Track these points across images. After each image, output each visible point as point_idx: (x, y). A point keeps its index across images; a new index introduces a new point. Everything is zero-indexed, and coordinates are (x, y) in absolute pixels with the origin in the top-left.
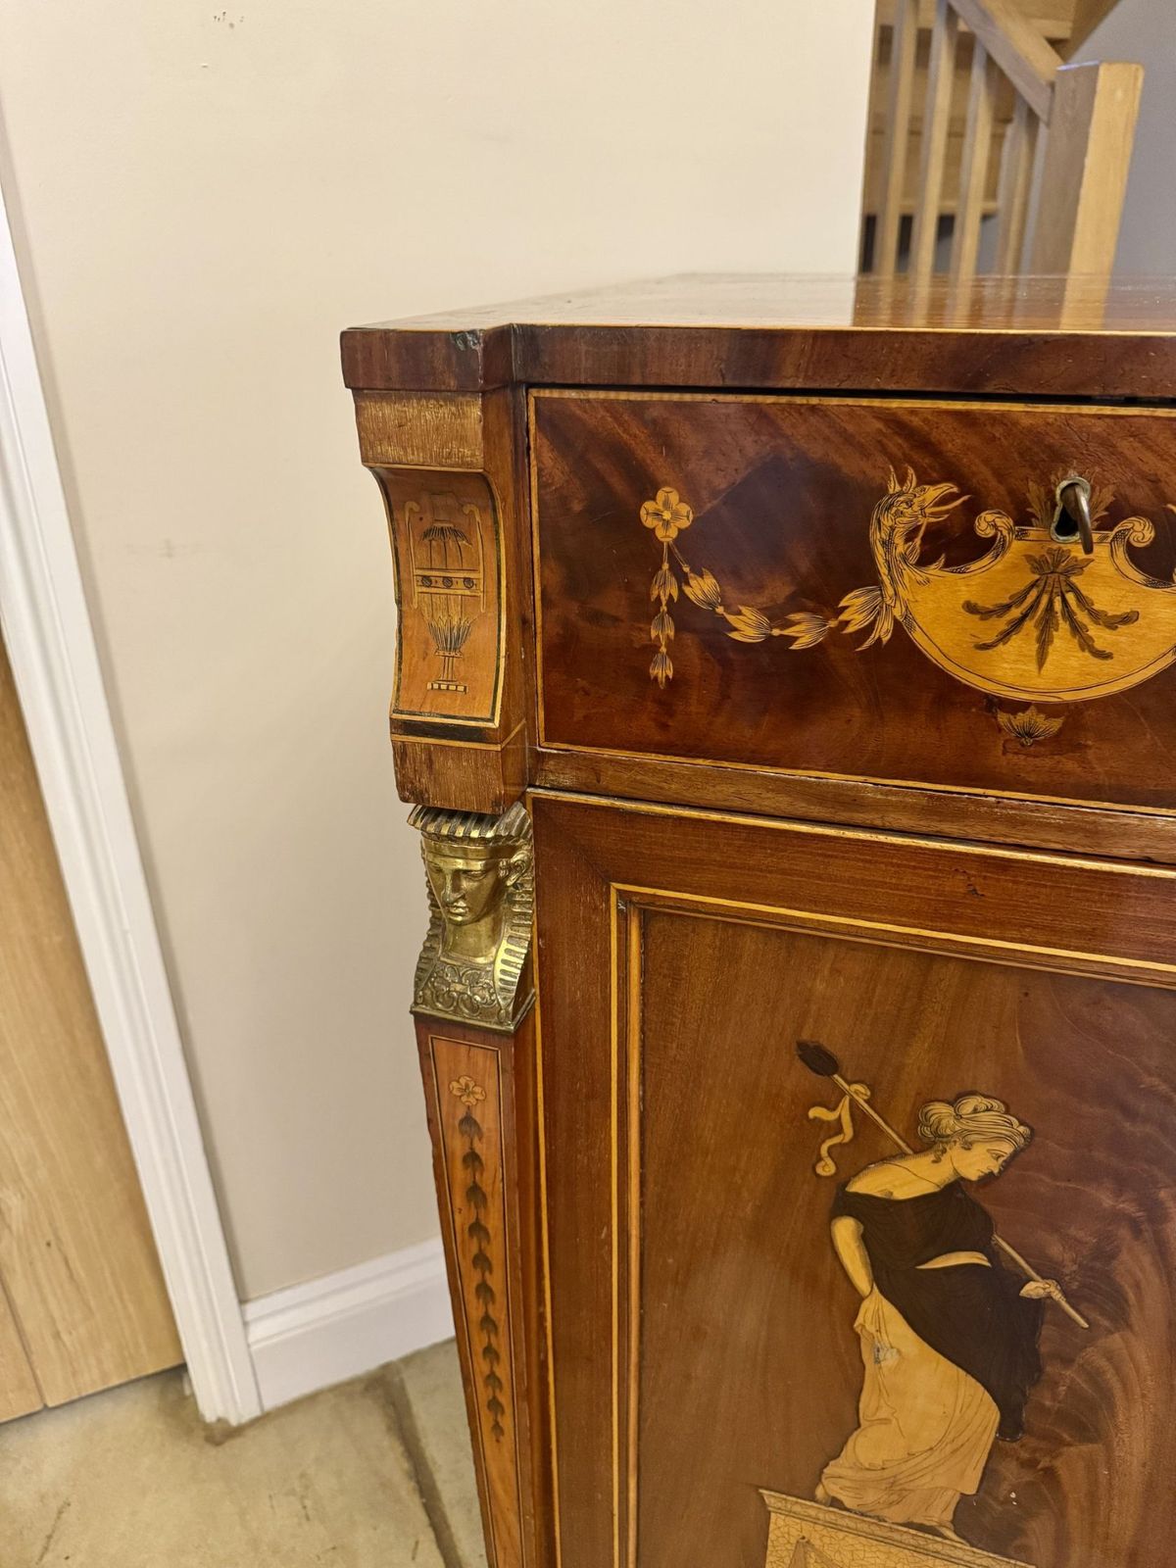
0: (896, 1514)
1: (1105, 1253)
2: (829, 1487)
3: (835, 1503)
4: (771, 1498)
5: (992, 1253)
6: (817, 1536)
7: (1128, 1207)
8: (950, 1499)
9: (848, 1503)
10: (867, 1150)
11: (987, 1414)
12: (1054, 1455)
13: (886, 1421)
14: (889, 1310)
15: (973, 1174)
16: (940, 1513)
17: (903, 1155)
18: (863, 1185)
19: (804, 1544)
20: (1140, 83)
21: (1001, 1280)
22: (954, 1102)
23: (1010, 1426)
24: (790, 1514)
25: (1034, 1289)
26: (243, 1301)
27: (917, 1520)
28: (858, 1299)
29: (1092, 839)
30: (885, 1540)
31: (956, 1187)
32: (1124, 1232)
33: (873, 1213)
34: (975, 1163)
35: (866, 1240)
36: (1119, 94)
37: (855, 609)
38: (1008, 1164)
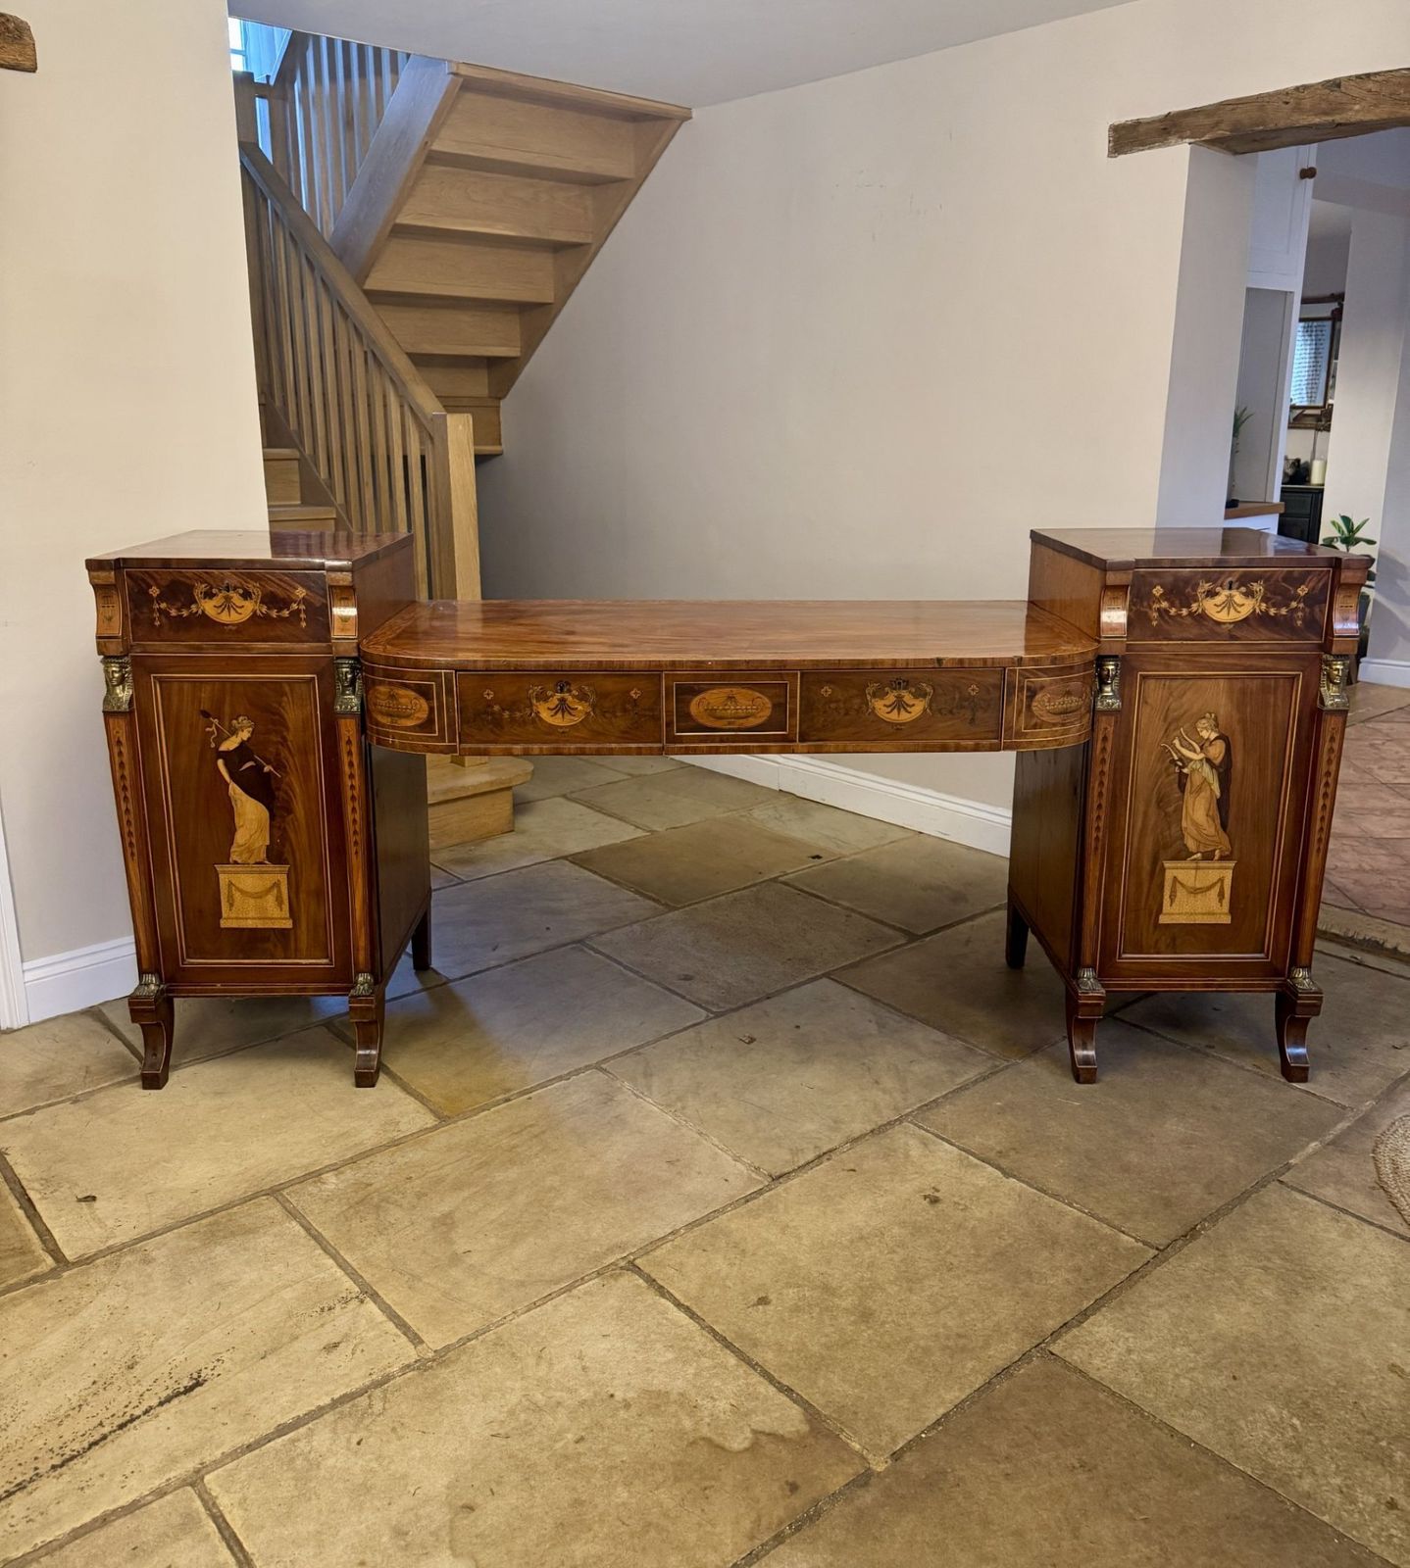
0: (252, 861)
1: (278, 754)
2: (234, 857)
3: (236, 863)
4: (219, 868)
5: (255, 761)
6: (235, 879)
7: (279, 739)
8: (264, 849)
9: (239, 861)
10: (221, 739)
11: (266, 814)
12: (283, 822)
13: (242, 826)
14: (235, 785)
15: (245, 739)
16: (263, 856)
17: (229, 737)
18: (223, 748)
19: (231, 884)
20: (471, 422)
21: (258, 768)
22: (237, 719)
23: (272, 817)
24: (224, 872)
25: (267, 769)
26: (22, 962)
27: (258, 860)
28: (227, 785)
29: (248, 650)
30: (251, 872)
31: (242, 743)
32: (280, 747)
33: (225, 755)
34: (245, 735)
35: (226, 765)
36: (460, 427)
37: (194, 608)
38: (252, 734)
